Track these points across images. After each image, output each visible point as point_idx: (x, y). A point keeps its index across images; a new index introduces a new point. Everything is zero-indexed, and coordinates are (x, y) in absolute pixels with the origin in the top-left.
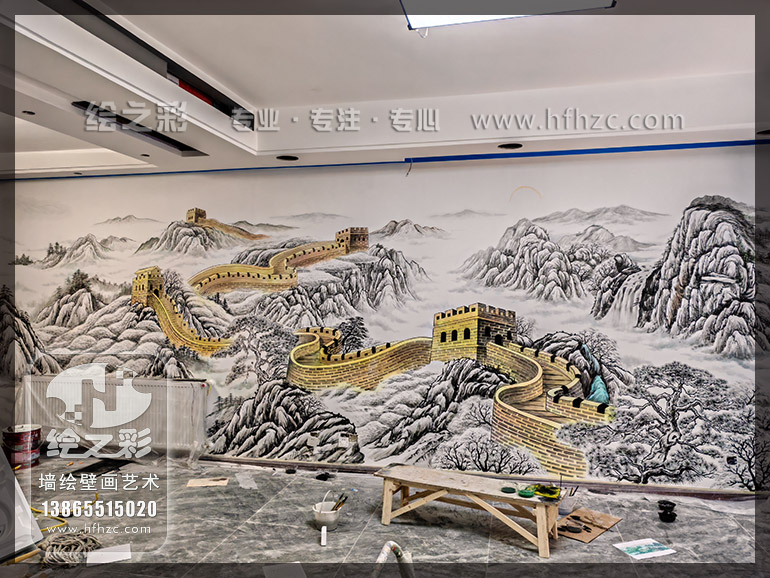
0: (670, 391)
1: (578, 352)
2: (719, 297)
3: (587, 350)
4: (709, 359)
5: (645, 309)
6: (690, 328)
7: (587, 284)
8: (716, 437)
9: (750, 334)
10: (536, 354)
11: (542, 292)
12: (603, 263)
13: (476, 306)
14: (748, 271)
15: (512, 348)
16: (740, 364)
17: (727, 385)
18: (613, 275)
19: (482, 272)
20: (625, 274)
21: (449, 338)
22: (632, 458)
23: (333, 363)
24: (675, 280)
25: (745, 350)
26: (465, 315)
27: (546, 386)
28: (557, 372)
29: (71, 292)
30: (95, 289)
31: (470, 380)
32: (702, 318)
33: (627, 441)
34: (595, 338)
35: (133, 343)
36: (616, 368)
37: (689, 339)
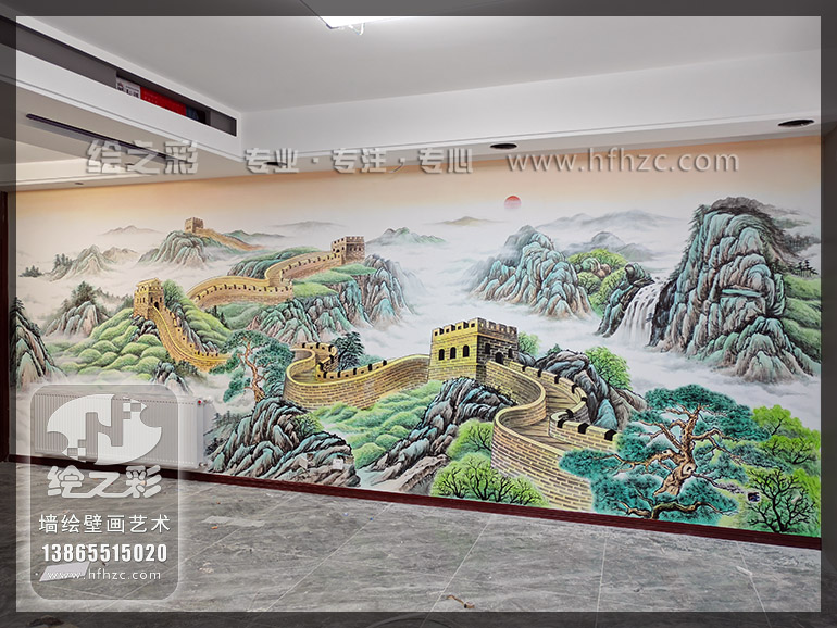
0: (685, 418)
1: (584, 372)
2: (742, 312)
3: (593, 370)
4: (730, 383)
5: (659, 326)
6: (708, 348)
7: (595, 298)
8: (735, 470)
9: (776, 355)
10: (539, 374)
11: (545, 306)
12: (612, 274)
13: (476, 322)
14: (775, 284)
15: (514, 367)
16: (765, 389)
17: (750, 412)
18: (623, 288)
19: (482, 284)
20: (637, 286)
21: (447, 356)
22: (642, 491)
23: (329, 381)
24: (692, 293)
25: (771, 373)
26: (464, 331)
27: (549, 410)
28: (562, 395)
29: (78, 304)
30: (99, 300)
31: (470, 401)
32: (722, 336)
33: (638, 471)
34: (602, 358)
35: (136, 358)
36: (626, 391)
37: (707, 360)
